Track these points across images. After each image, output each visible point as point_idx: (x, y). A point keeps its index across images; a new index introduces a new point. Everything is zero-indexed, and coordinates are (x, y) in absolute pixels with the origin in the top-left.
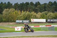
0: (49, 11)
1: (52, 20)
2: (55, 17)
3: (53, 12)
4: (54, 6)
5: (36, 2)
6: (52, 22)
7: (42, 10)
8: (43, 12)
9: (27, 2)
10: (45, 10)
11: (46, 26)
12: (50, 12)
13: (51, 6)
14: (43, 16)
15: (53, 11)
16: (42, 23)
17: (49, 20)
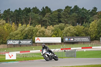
0: (67, 23)
1: (72, 39)
2: (77, 33)
3: (74, 25)
4: (74, 14)
5: (43, 8)
6: (73, 43)
7: (54, 21)
8: (55, 24)
9: (28, 8)
10: (60, 22)
11: (61, 49)
12: (68, 25)
13: (69, 14)
14: (56, 32)
15: (73, 23)
16: (55, 44)
17: (67, 39)
